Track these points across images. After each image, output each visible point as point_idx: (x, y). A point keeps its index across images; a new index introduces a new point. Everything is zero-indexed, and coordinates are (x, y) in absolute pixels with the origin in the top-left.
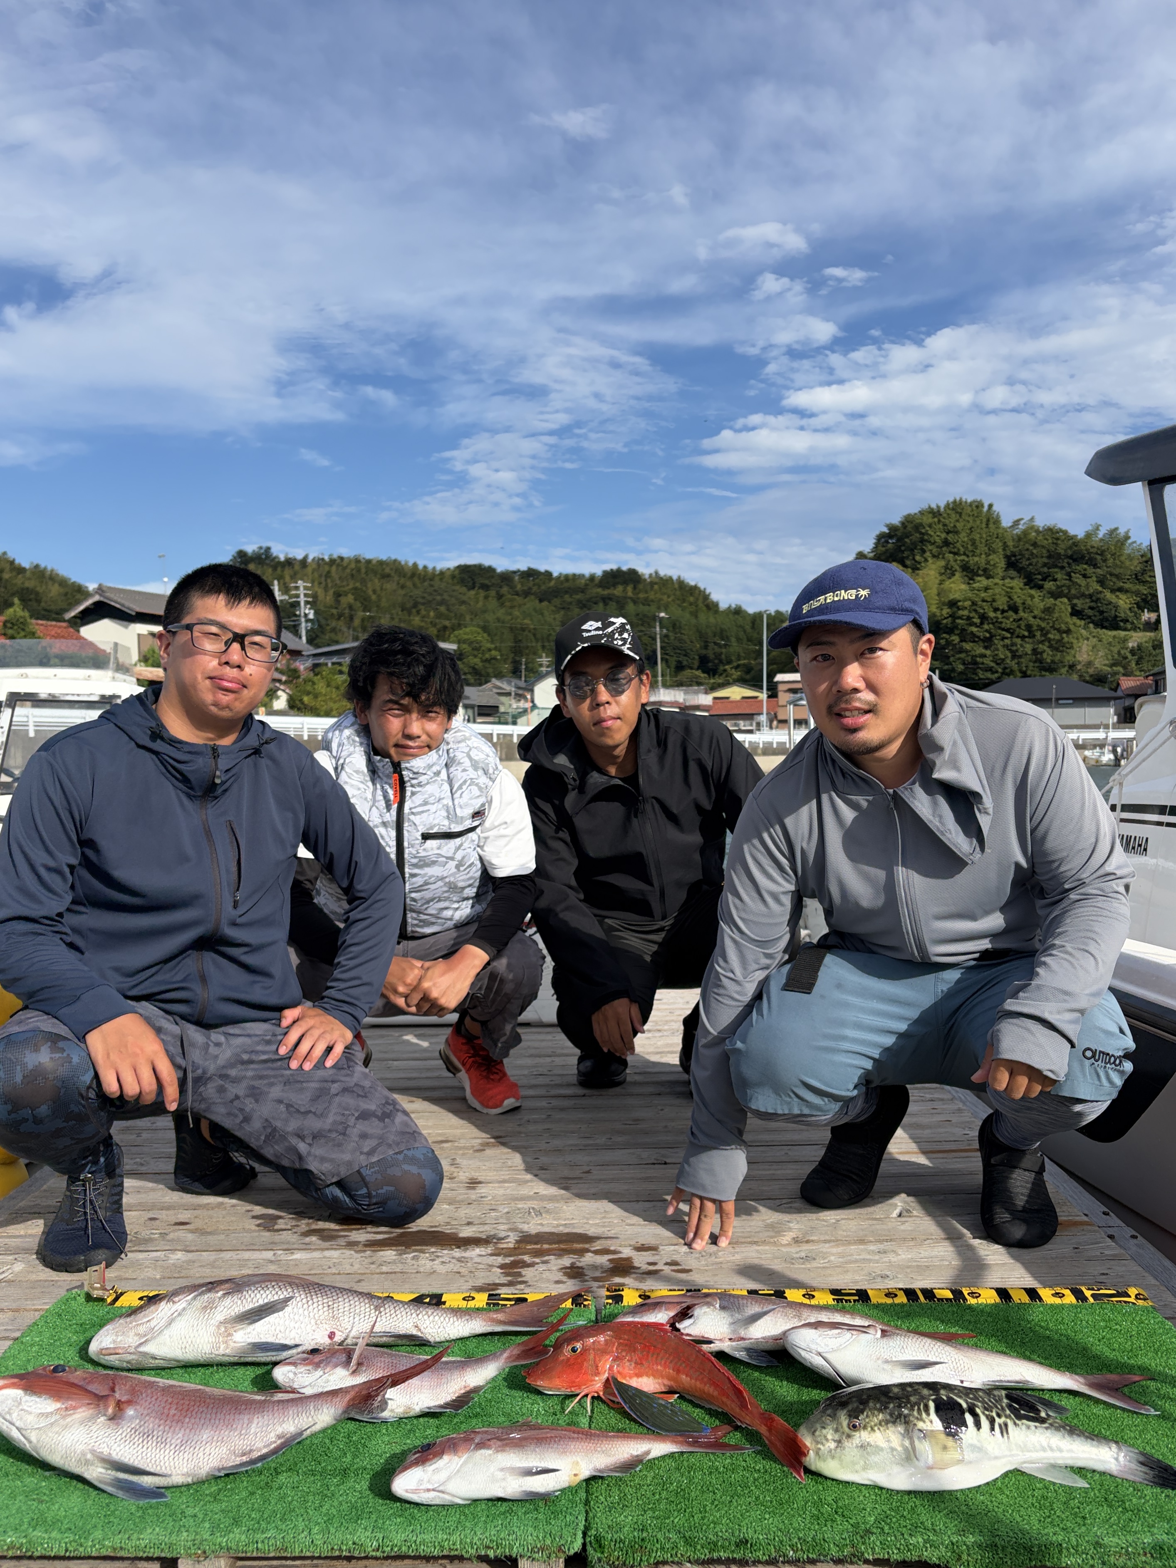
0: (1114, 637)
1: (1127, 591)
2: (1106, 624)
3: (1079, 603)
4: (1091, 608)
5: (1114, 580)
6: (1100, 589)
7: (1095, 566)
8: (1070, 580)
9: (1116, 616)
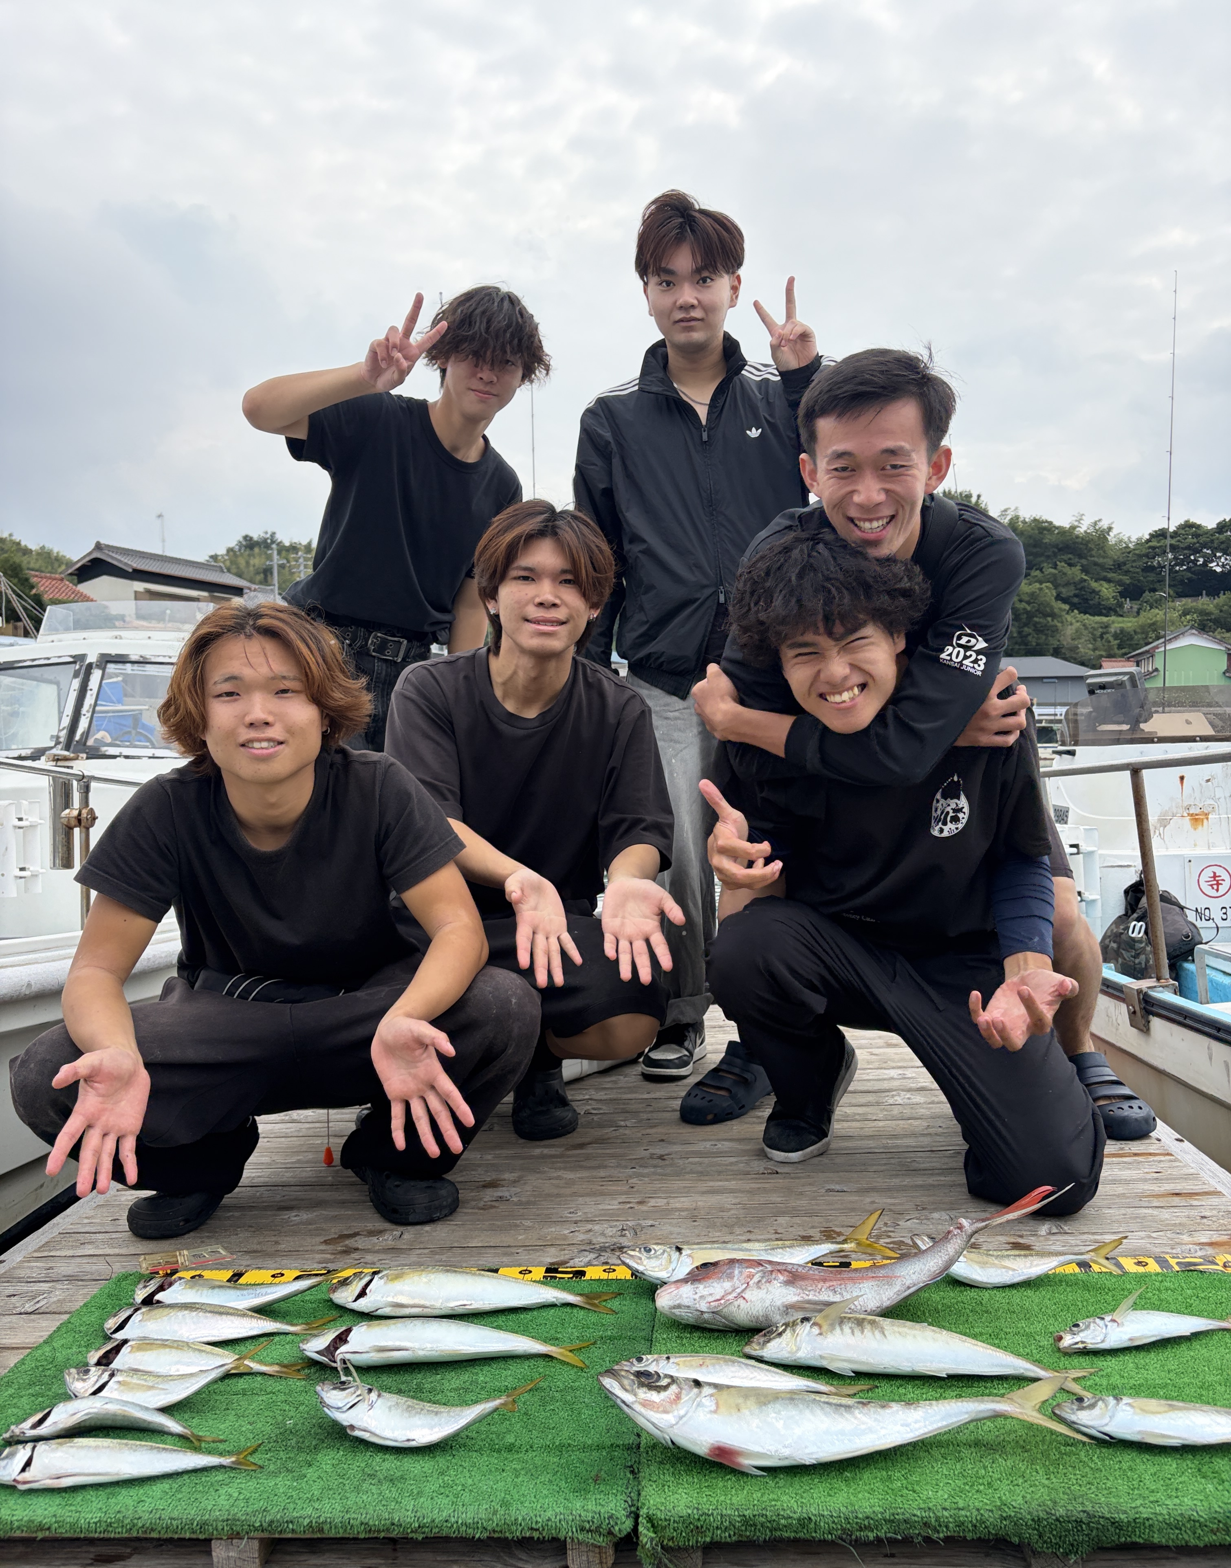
0: (1096, 623)
1: (1108, 581)
2: (1090, 611)
3: (1065, 592)
4: (1076, 596)
5: (1098, 569)
6: (1086, 577)
7: (1081, 556)
8: (1055, 568)
9: (1099, 604)
